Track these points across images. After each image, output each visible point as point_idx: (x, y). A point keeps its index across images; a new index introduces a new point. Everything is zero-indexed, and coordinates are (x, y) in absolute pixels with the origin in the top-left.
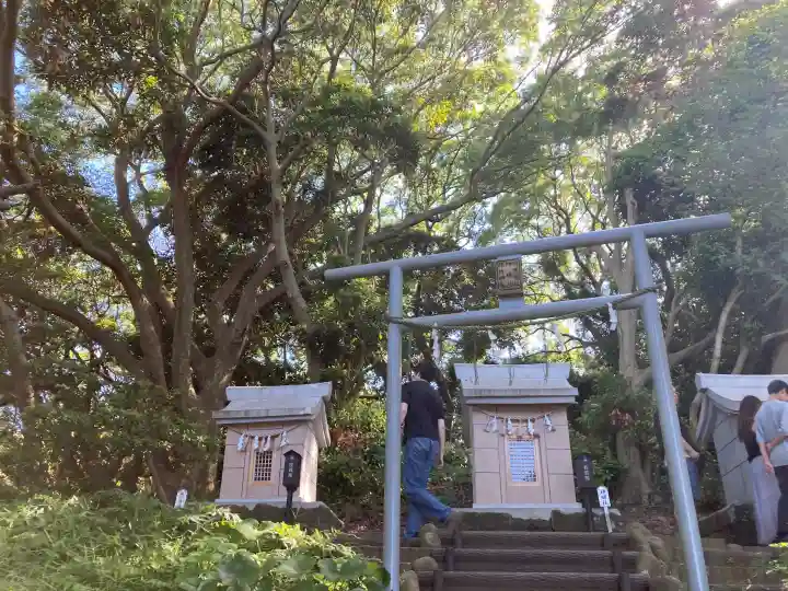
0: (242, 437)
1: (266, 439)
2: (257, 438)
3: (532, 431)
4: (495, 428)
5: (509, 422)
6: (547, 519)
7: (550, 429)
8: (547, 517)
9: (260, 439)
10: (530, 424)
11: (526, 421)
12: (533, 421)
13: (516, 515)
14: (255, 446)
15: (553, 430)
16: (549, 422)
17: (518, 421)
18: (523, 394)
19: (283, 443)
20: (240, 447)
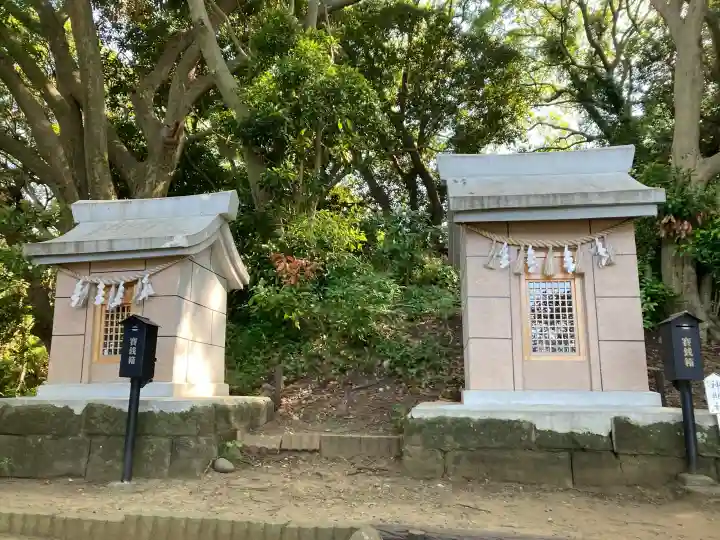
0: (79, 285)
1: (117, 287)
2: (101, 286)
3: (571, 267)
4: (504, 263)
5: (531, 251)
6: (605, 434)
7: (604, 262)
8: (602, 427)
9: (108, 287)
10: (567, 253)
11: (561, 249)
12: (573, 248)
13: (543, 425)
14: (99, 299)
15: (609, 264)
16: (602, 251)
17: (545, 249)
18: (559, 202)
19: (144, 294)
20: (75, 299)
